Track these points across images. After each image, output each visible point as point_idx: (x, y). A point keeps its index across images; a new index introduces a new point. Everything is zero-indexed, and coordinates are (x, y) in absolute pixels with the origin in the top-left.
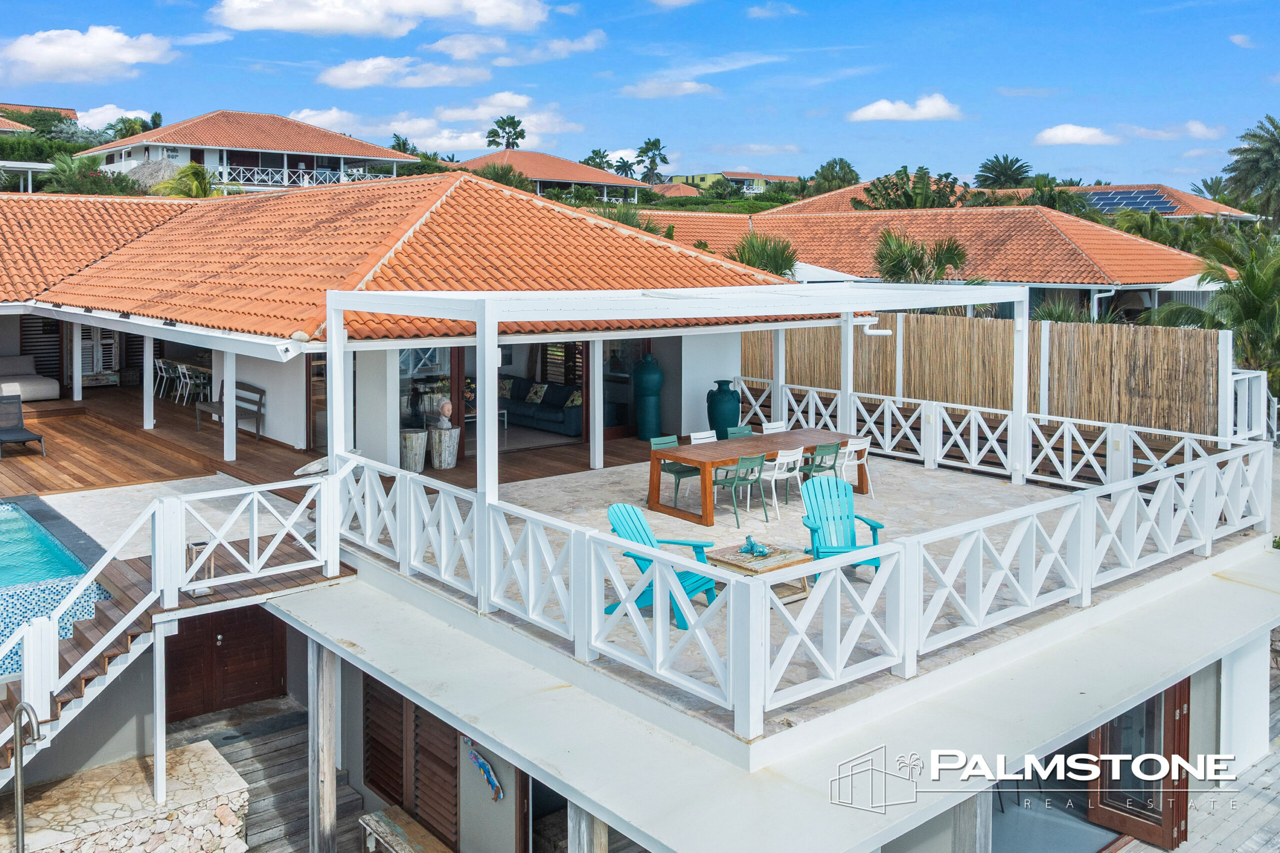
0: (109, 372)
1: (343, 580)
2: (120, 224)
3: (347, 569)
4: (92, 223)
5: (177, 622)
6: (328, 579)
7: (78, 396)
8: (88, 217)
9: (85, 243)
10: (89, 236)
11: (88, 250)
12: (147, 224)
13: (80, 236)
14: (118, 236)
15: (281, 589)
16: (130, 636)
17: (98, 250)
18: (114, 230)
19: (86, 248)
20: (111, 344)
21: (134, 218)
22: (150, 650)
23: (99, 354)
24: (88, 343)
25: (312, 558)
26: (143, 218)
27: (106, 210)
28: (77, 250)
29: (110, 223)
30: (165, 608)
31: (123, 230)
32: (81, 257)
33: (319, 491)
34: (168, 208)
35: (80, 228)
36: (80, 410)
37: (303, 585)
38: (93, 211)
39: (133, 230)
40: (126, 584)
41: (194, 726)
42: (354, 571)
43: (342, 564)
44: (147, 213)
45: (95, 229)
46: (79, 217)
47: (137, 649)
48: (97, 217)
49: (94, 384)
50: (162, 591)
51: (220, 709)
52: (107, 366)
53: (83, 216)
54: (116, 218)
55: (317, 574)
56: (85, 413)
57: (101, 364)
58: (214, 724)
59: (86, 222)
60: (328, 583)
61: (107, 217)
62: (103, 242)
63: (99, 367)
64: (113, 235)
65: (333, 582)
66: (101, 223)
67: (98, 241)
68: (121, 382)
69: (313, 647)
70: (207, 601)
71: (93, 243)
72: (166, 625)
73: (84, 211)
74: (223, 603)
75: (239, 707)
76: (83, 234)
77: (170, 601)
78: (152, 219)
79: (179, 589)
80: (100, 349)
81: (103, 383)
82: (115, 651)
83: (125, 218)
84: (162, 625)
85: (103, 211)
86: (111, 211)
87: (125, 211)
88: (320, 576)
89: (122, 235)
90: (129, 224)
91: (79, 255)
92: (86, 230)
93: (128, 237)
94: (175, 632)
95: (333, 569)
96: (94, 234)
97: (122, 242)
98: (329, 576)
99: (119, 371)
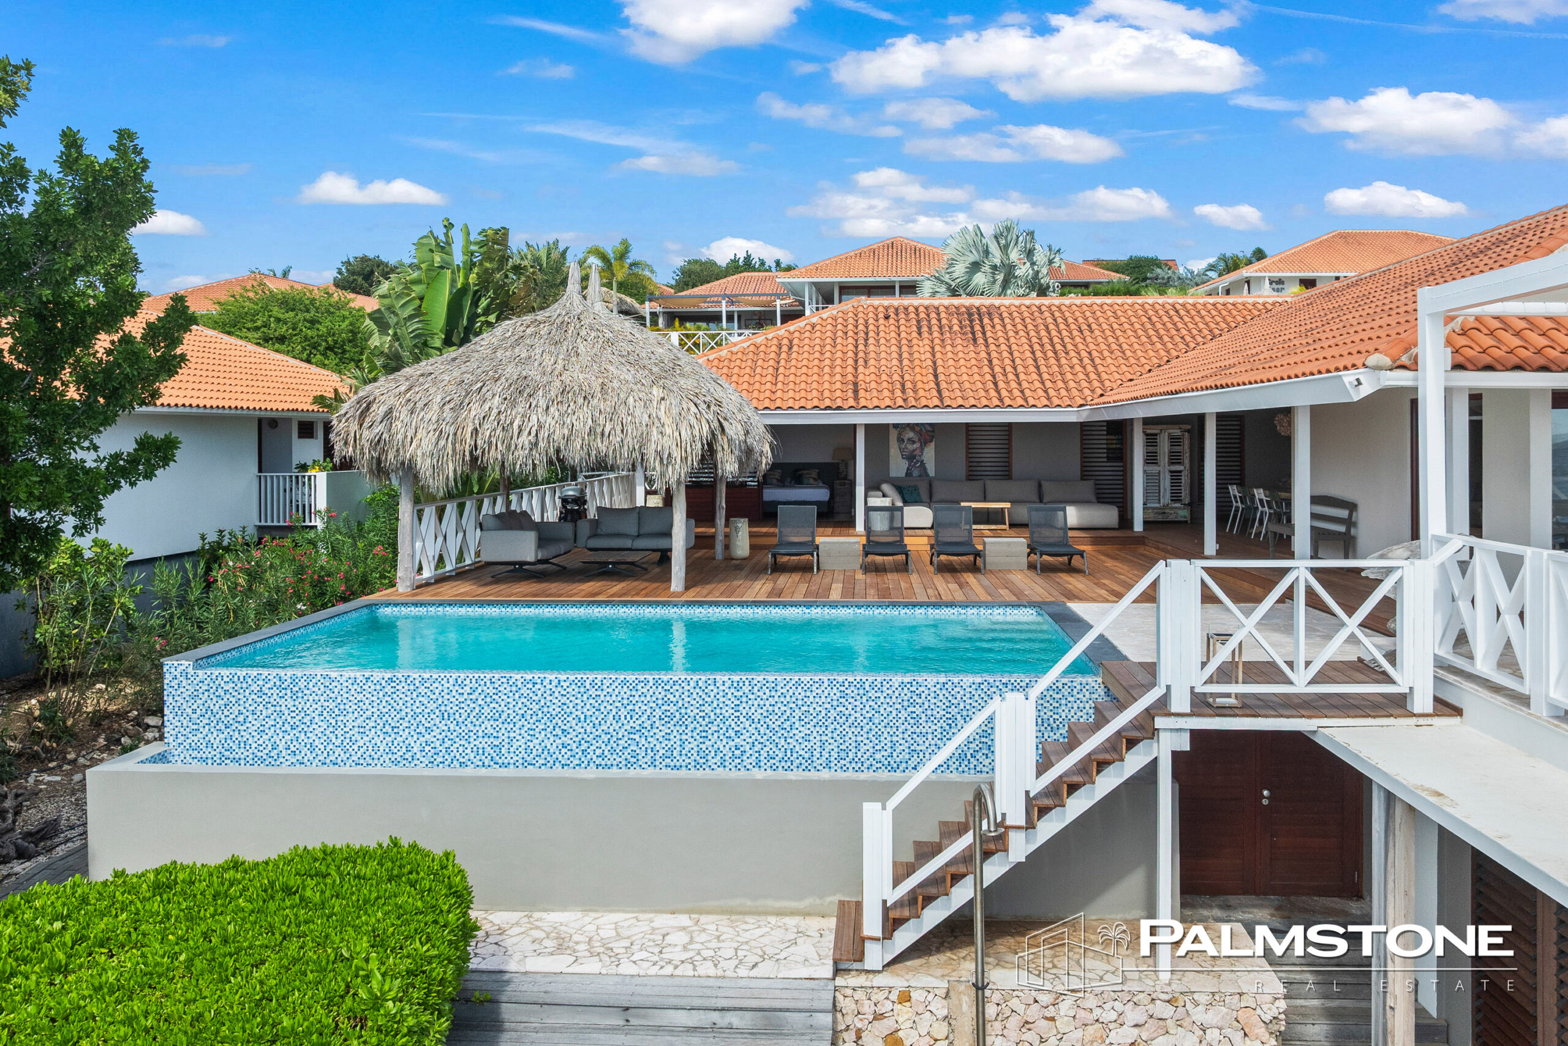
0: (1178, 505)
1: (1437, 721)
2: (1191, 326)
3: (1445, 707)
4: (1159, 326)
5: (1188, 735)
6: (1415, 715)
7: (1138, 527)
8: (1154, 319)
9: (1150, 347)
10: (1155, 339)
11: (1151, 353)
12: (1224, 325)
13: (1144, 339)
14: (1188, 339)
15: (1340, 717)
16: (1129, 740)
17: (1162, 353)
18: (1184, 332)
19: (1150, 352)
20: (1180, 472)
21: (1208, 319)
22: (1152, 767)
23: (1166, 483)
24: (1153, 469)
25: (1390, 681)
26: (1218, 319)
27: (1177, 312)
28: (1139, 353)
29: (1180, 325)
30: (1173, 710)
31: (1195, 332)
32: (1143, 361)
33: (1401, 579)
34: (1250, 307)
35: (1146, 331)
36: (1140, 540)
37: (1374, 717)
38: (1161, 313)
39: (1206, 332)
40: (1132, 683)
41: (1227, 907)
42: (1458, 712)
43: (1437, 700)
44: (1224, 313)
45: (1162, 332)
46: (1144, 319)
47: (1134, 762)
48: (1165, 319)
49: (1160, 518)
50: (1168, 687)
51: (1265, 894)
52: (1176, 497)
53: (1149, 319)
54: (1187, 319)
55: (1398, 705)
56: (1144, 544)
57: (1168, 495)
58: (1255, 910)
59: (1153, 324)
60: (1413, 721)
61: (1176, 319)
62: (1170, 346)
63: (1166, 499)
64: (1182, 338)
65: (1421, 721)
66: (1169, 325)
67: (1164, 345)
68: (1192, 519)
69: (1379, 798)
70: (1231, 712)
71: (1159, 346)
72: (1174, 734)
73: (1151, 313)
74: (1252, 719)
75: (1293, 898)
76: (1149, 337)
77: (1180, 702)
78: (1229, 319)
79: (1192, 688)
80: (1168, 476)
81: (1172, 518)
82: (1107, 757)
83: (1197, 319)
84: (1168, 734)
85: (1172, 313)
86: (1182, 312)
87: (1199, 312)
88: (1402, 711)
89: (1193, 337)
90: (1201, 326)
91: (1142, 359)
92: (1151, 332)
93: (1199, 339)
94: (1186, 747)
95: (1422, 702)
96: (1160, 338)
97: (1192, 345)
98: (1415, 712)
99: (1189, 504)
